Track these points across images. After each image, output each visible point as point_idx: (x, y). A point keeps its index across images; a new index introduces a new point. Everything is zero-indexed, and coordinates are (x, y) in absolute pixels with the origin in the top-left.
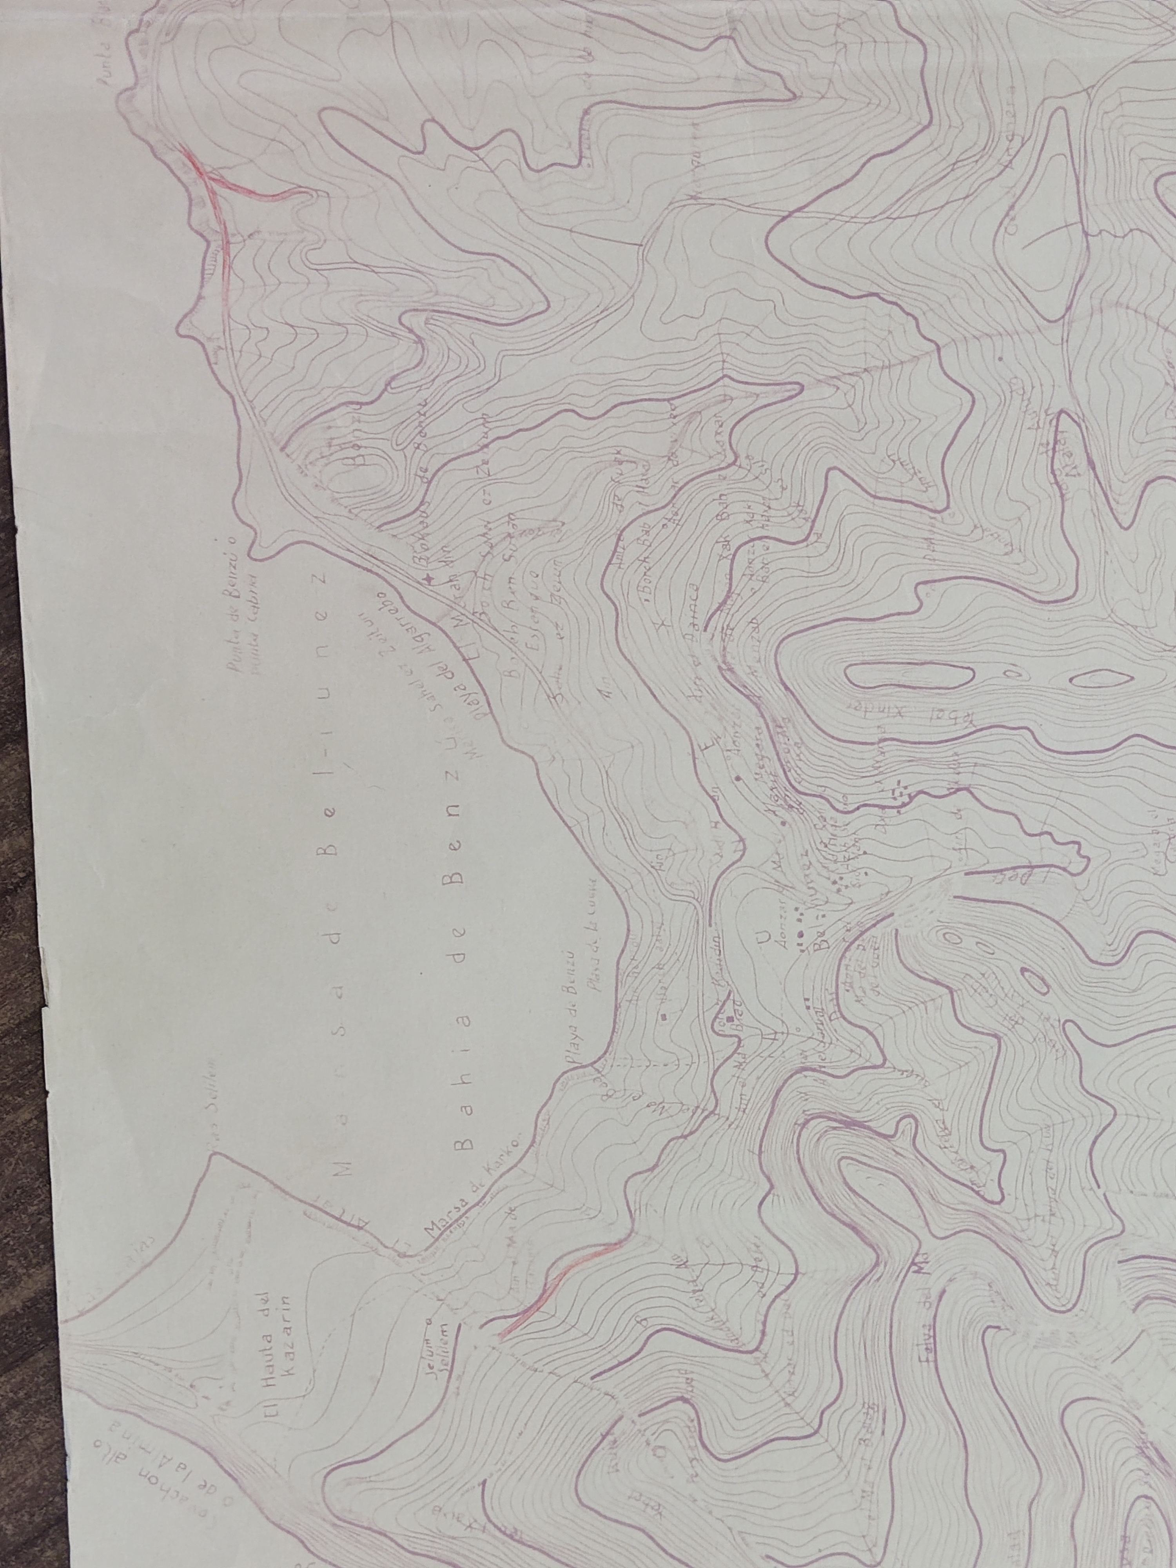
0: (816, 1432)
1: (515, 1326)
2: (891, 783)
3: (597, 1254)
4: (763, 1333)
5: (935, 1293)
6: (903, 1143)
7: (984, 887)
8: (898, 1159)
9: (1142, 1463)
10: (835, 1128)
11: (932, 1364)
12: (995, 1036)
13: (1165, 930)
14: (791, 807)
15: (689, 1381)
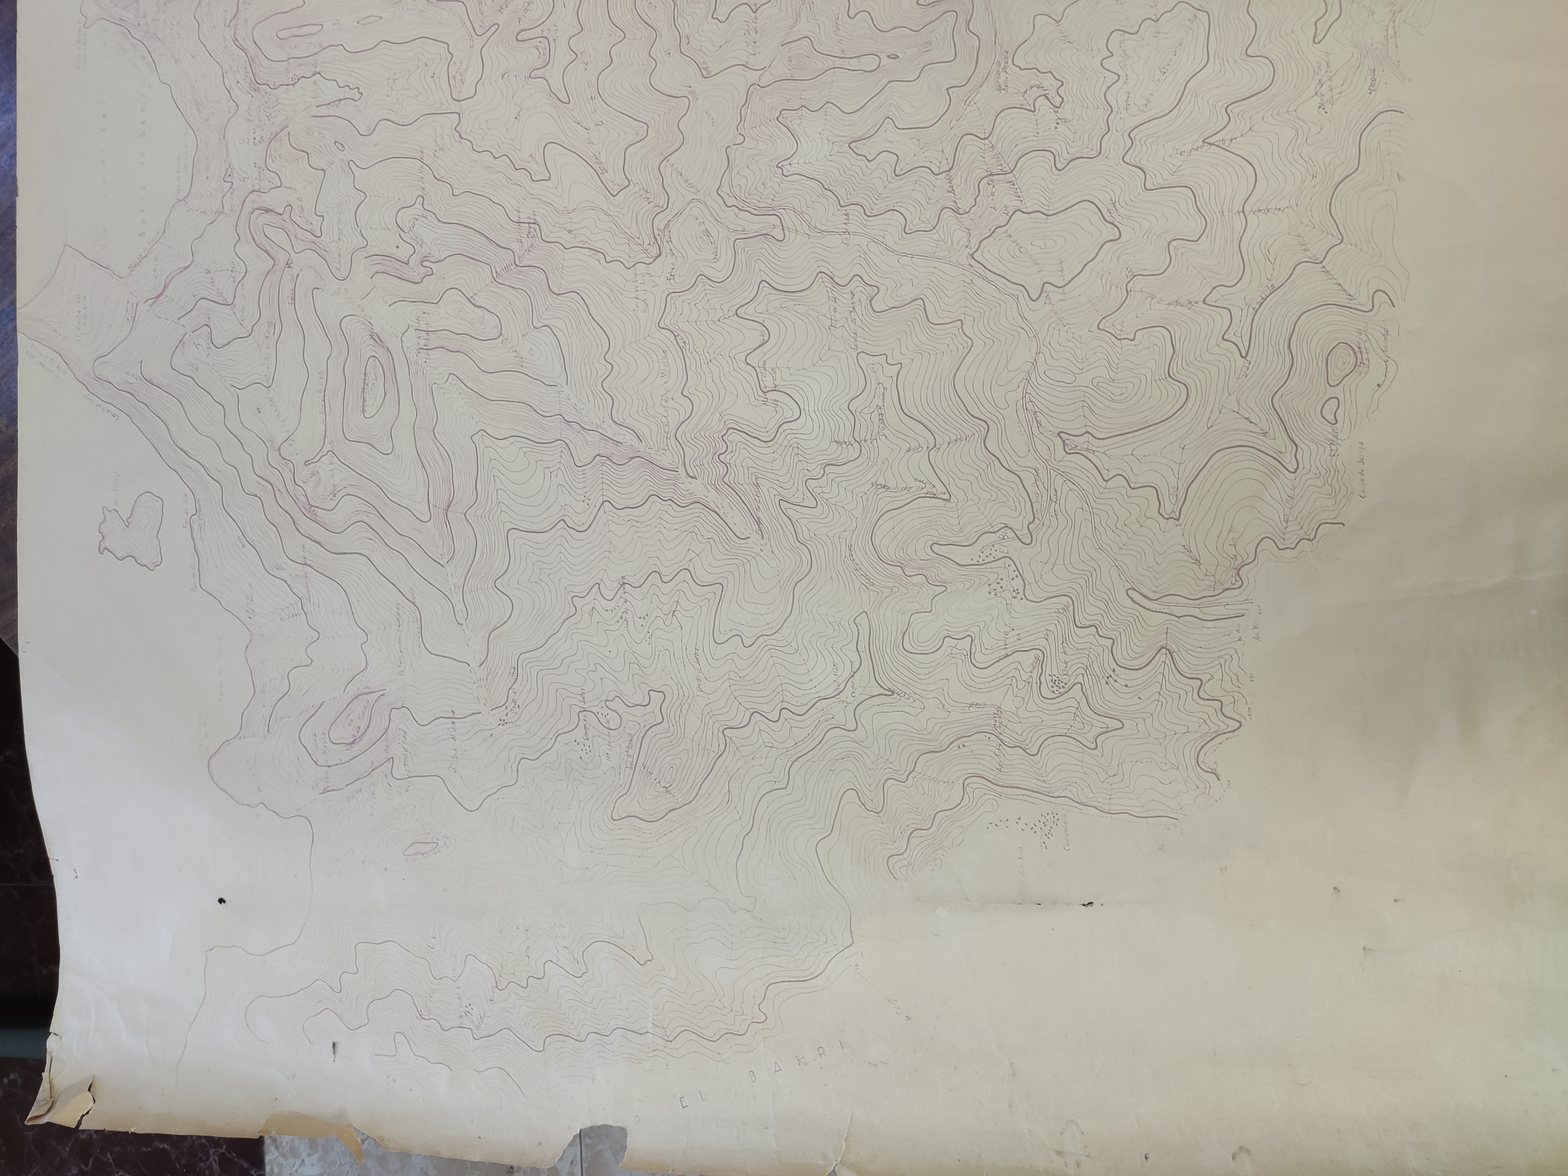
0: (250, 334)
1: (155, 302)
2: (291, 75)
3: (181, 272)
4: (235, 297)
5: (295, 276)
6: (286, 216)
7: (323, 111)
8: (284, 223)
9: (372, 342)
10: (262, 213)
11: (293, 305)
12: (324, 170)
13: (390, 119)
14: (255, 90)
15: (209, 318)
